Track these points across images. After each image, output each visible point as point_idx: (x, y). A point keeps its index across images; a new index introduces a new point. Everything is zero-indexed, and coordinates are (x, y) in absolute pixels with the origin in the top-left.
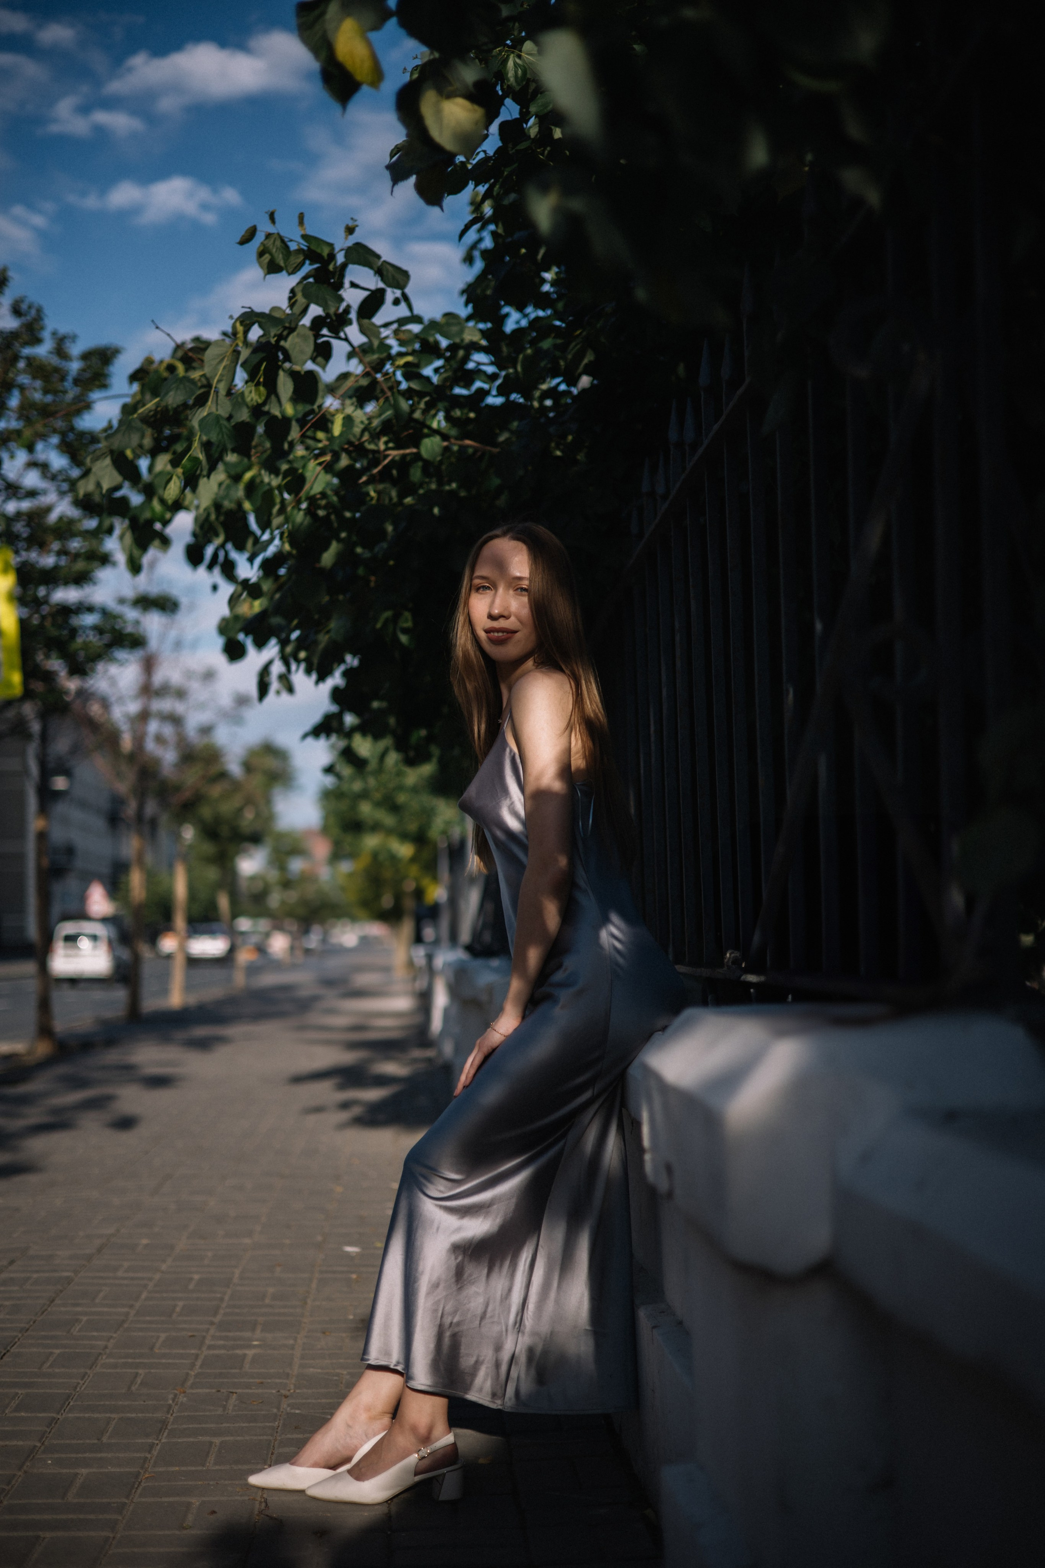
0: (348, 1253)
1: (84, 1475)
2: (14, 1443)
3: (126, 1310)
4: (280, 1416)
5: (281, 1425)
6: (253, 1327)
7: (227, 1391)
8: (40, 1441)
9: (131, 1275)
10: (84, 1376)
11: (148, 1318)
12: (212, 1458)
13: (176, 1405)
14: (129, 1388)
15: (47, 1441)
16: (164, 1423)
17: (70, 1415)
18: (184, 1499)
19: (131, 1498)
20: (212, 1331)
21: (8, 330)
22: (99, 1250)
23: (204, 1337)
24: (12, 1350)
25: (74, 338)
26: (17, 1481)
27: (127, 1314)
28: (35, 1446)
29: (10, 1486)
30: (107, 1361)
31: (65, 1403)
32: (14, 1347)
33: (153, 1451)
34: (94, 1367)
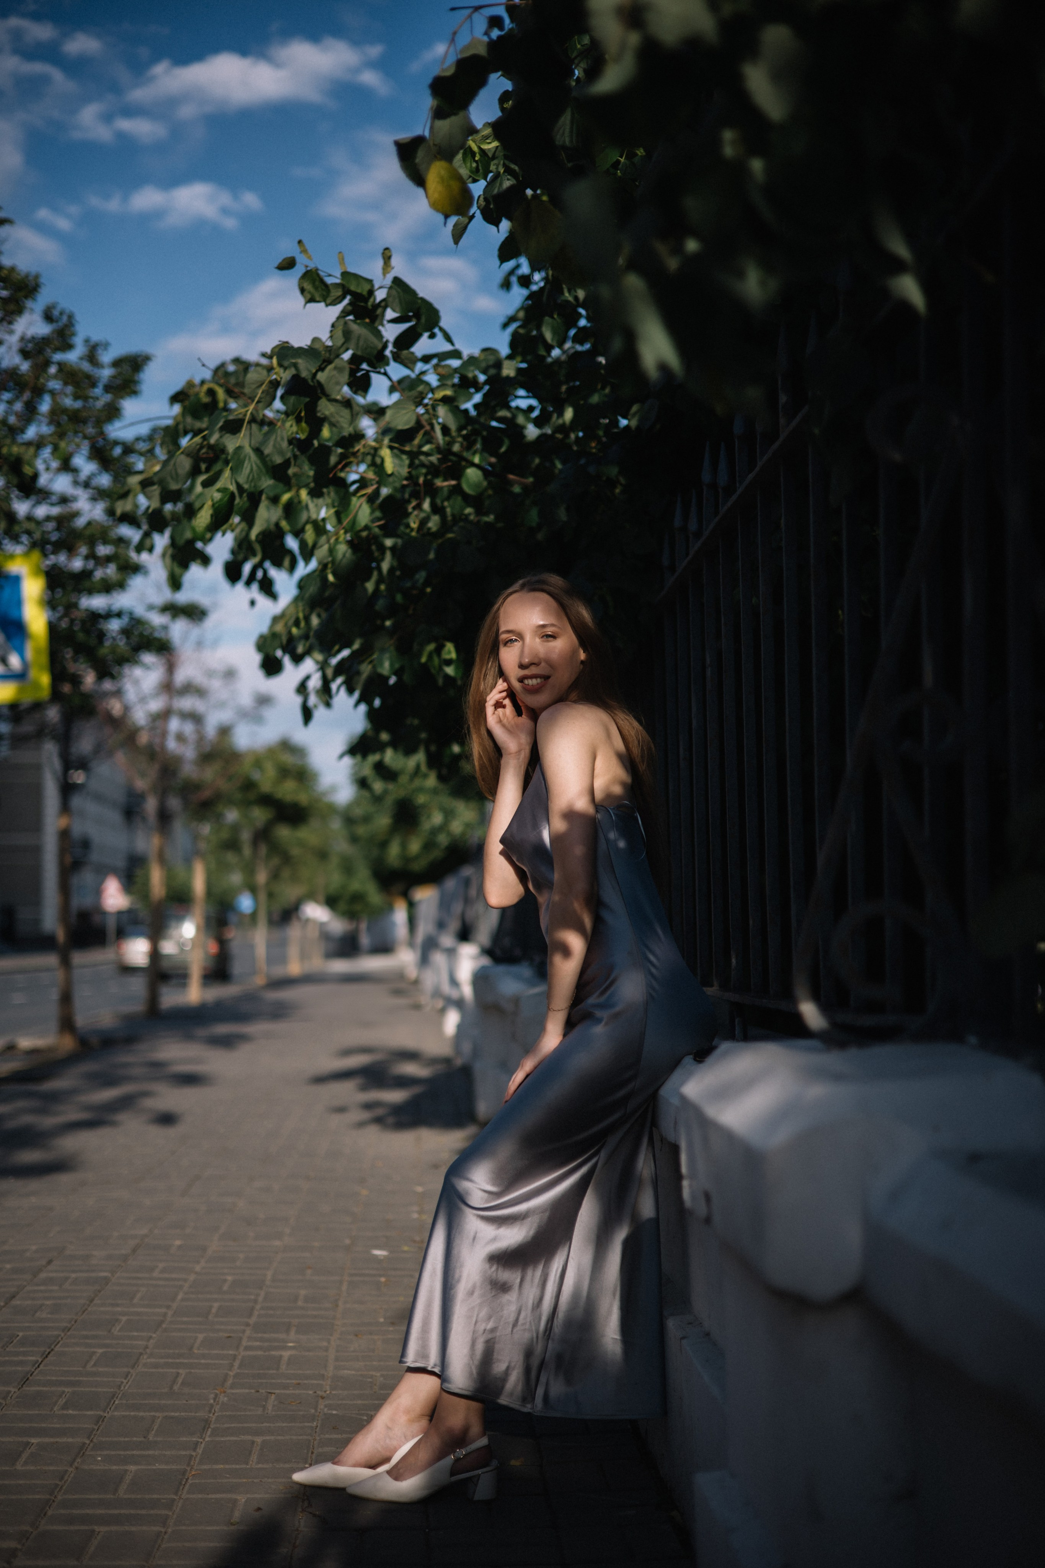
0: (376, 1256)
1: (133, 1472)
2: (65, 1440)
3: (163, 1310)
4: (318, 1416)
5: (319, 1425)
6: (288, 1328)
7: (266, 1392)
8: (88, 1438)
9: (166, 1275)
10: (127, 1376)
11: (185, 1319)
12: (254, 1457)
13: (217, 1404)
14: (171, 1388)
15: (95, 1438)
16: (207, 1422)
17: (116, 1413)
18: (229, 1496)
19: (179, 1495)
20: (248, 1332)
21: (40, 336)
22: (134, 1250)
23: (241, 1339)
24: (56, 1349)
25: (106, 345)
26: (69, 1476)
27: (165, 1315)
28: (84, 1444)
29: (63, 1482)
30: (148, 1360)
31: (110, 1401)
32: (57, 1347)
33: (198, 1450)
34: (136, 1367)
